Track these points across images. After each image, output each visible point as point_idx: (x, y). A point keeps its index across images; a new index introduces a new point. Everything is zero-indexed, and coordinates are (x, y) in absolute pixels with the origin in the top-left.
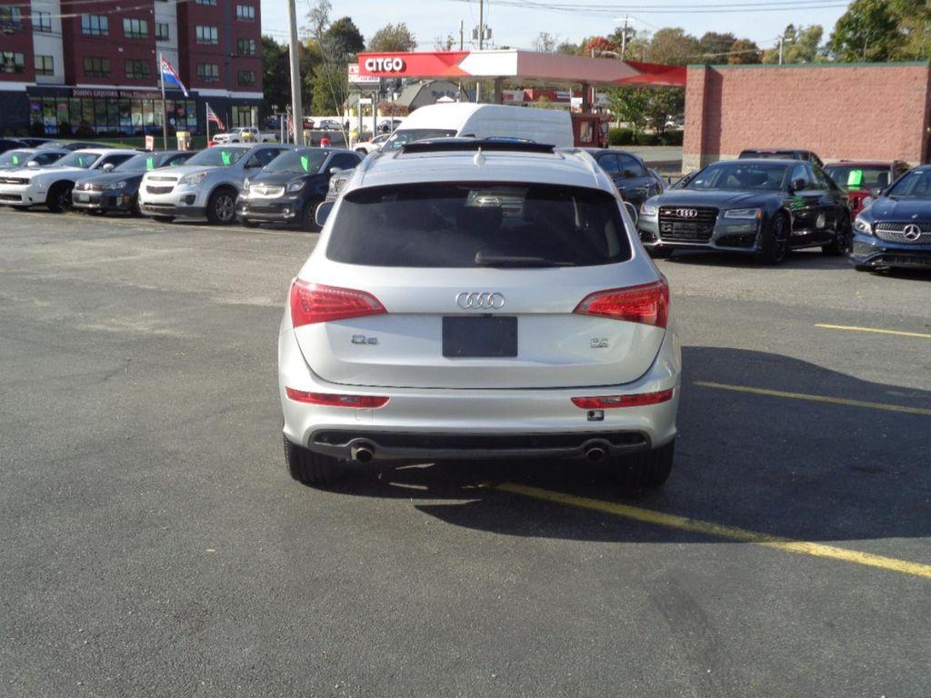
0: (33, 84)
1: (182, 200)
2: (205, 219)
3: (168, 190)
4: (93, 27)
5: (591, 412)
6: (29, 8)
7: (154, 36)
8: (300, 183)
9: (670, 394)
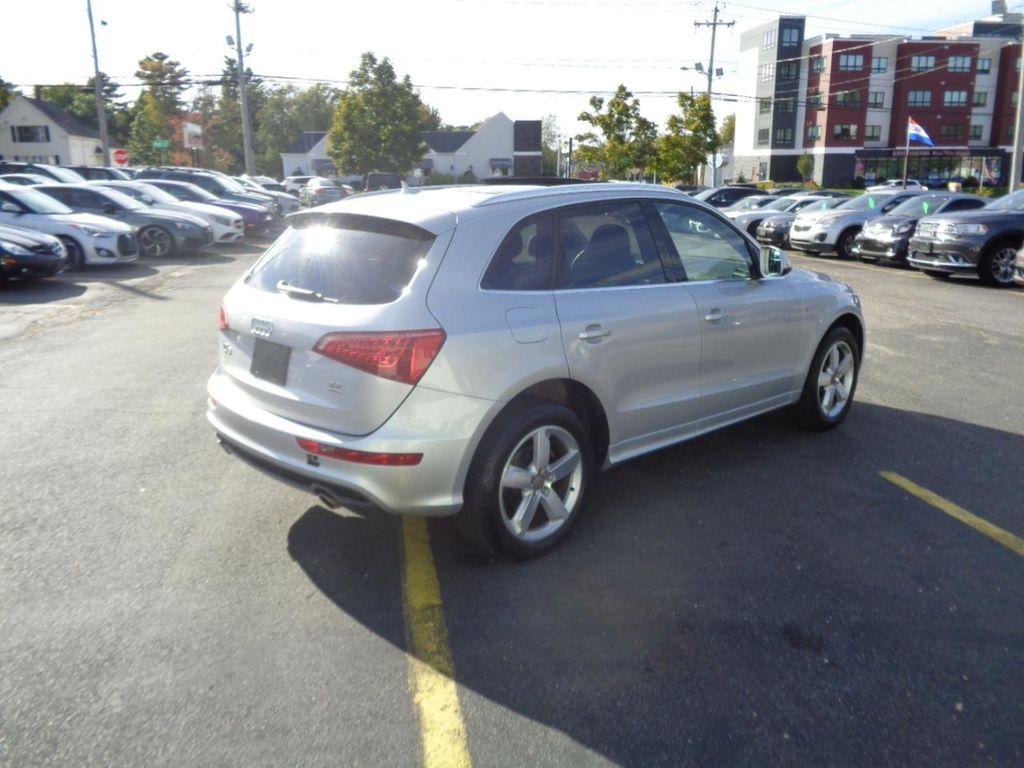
0: (861, 148)
1: (816, 238)
2: (835, 254)
3: (806, 229)
4: (918, 100)
5: (309, 456)
6: (867, 90)
7: (971, 104)
8: (907, 226)
9: (414, 459)
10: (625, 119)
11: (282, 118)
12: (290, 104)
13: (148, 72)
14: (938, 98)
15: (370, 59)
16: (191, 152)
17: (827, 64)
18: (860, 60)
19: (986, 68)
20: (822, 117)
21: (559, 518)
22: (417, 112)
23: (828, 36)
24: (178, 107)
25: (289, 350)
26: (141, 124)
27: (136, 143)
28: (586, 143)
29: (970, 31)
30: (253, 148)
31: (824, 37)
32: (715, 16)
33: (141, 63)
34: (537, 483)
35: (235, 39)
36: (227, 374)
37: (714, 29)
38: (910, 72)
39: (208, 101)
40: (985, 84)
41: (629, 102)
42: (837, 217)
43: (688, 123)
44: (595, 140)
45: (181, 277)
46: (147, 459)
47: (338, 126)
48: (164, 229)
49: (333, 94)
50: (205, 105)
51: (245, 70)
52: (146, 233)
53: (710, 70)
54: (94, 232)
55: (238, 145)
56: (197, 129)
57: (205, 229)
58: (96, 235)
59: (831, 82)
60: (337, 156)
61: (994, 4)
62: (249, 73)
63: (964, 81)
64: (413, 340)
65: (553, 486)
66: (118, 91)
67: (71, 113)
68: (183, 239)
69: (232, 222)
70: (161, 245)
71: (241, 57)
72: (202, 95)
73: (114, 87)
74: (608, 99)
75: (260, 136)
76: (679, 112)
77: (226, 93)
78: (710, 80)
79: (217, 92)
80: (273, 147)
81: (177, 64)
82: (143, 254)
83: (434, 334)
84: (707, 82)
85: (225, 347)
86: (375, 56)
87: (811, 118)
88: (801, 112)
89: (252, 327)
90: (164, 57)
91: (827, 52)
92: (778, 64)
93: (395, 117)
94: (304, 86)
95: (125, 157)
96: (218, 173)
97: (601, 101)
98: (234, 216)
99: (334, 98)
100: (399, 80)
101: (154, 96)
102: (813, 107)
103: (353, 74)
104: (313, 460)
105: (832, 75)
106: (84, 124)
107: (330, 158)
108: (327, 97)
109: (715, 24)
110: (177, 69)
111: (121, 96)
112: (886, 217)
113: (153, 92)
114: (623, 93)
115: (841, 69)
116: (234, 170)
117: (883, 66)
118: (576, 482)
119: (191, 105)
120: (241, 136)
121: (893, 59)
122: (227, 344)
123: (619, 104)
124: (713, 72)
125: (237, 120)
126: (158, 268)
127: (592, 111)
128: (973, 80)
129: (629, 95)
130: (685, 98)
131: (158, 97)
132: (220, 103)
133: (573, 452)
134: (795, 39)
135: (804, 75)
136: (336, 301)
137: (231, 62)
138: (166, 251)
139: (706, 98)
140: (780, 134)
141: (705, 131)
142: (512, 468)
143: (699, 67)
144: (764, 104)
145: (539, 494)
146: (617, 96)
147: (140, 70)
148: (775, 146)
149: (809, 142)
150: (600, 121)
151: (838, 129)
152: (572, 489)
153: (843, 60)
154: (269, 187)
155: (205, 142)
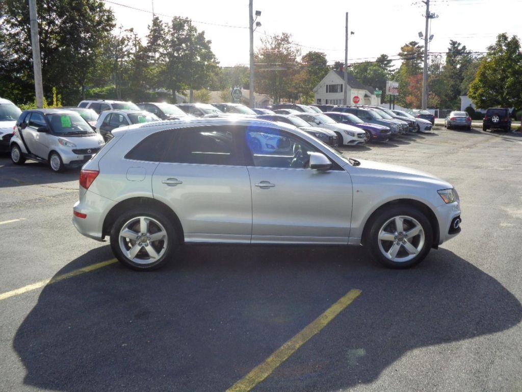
13: (406, 53)
15: (503, 37)
33: (402, 48)
35: (424, 34)
50: (435, 69)
56: (396, 84)
64: (88, 173)
66: (392, 64)
69: (356, 134)
71: (426, 43)
72: (434, 63)
73: (390, 61)
77: (448, 61)
79: (443, 60)
81: (422, 47)
83: (96, 172)
86: (507, 35)
90: (416, 44)
93: (515, 73)
101: (407, 65)
103: (491, 48)
110: (422, 50)
111: (393, 66)
113: (407, 63)
118: (165, 245)
131: (409, 66)
132: (444, 67)
142: (127, 230)
145: (143, 245)
147: (401, 52)
152: (164, 248)
155: (399, 92)
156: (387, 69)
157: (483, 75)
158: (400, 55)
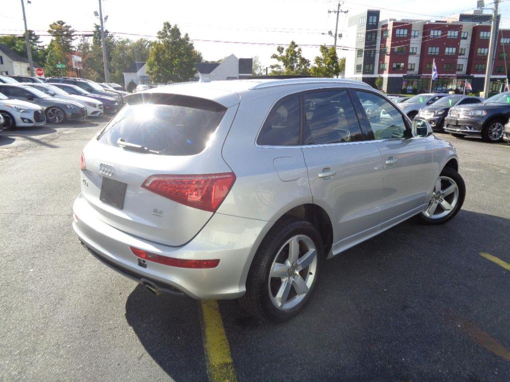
0: (406, 74)
4: (433, 51)
5: (139, 260)
6: (409, 46)
7: (457, 54)
8: (442, 111)
9: (213, 263)
10: (294, 58)
11: (124, 55)
12: (127, 48)
13: (55, 30)
14: (442, 51)
15: (167, 25)
16: (77, 70)
17: (390, 33)
18: (406, 31)
19: (465, 36)
20: (387, 59)
21: (304, 293)
22: (192, 53)
23: (391, 20)
24: (70, 49)
25: (126, 185)
26: (51, 56)
27: (49, 66)
28: (275, 69)
29: (458, 18)
30: (109, 69)
31: (389, 20)
32: (339, 8)
33: (51, 26)
34: (290, 273)
35: (99, 13)
36: (85, 198)
37: (338, 14)
38: (429, 38)
39: (86, 46)
40: (465, 44)
41: (296, 49)
42: (405, 107)
43: (325, 61)
44: (280, 68)
45: (68, 134)
46: (38, 246)
47: (152, 59)
48: (61, 109)
49: (148, 44)
50: (84, 48)
51: (104, 31)
52: (50, 111)
53: (336, 35)
54: (20, 109)
55: (101, 68)
56: (80, 59)
57: (82, 109)
58: (22, 111)
59: (392, 41)
60: (151, 74)
61: (478, 2)
62: (107, 32)
63: (455, 43)
64: (214, 181)
65: (300, 273)
66: (39, 40)
67: (15, 51)
68: (70, 114)
69: (97, 106)
70: (58, 117)
71: (102, 23)
72: (82, 42)
73: (37, 37)
74: (286, 48)
75: (112, 64)
76: (320, 55)
77: (95, 42)
78: (336, 40)
79: (90, 41)
80: (119, 70)
81: (70, 27)
82: (48, 122)
83: (227, 176)
84: (334, 40)
85: (84, 180)
86: (170, 24)
87: (382, 59)
88: (377, 56)
89: (101, 170)
90: (63, 23)
91: (390, 28)
92: (366, 32)
93: (180, 55)
94: (135, 39)
95: (41, 72)
96: (90, 81)
97: (283, 49)
98: (99, 102)
99: (149, 46)
100: (182, 36)
101: (58, 43)
102: (383, 53)
103: (159, 33)
104: (142, 262)
105: (392, 39)
106: (21, 56)
107: (147, 75)
108: (146, 45)
109: (338, 12)
110: (70, 29)
111: (41, 42)
112: (430, 106)
113: (58, 40)
114: (293, 45)
115: (397, 36)
116: (100, 80)
117: (416, 35)
118: (313, 269)
119: (77, 48)
120: (103, 63)
121: (421, 31)
122: (85, 179)
123: (291, 50)
124: (337, 36)
125: (100, 56)
126: (56, 129)
127: (278, 53)
128: (459, 42)
129: (296, 46)
130: (324, 49)
131: (60, 43)
132: (92, 47)
133: (312, 250)
134: (375, 21)
135: (379, 38)
136: (158, 152)
137: (97, 27)
138: (61, 120)
139: (334, 48)
140: (367, 67)
141: (333, 65)
142: (277, 264)
143: (330, 33)
144: (359, 52)
145: (292, 279)
146: (290, 47)
147: (50, 29)
148: (364, 73)
149: (381, 71)
150: (282, 59)
151: (394, 65)
152: (311, 274)
153: (398, 32)
154: (117, 89)
155: (84, 66)
156: (36, 45)
157: (157, 54)
158: (49, 31)
